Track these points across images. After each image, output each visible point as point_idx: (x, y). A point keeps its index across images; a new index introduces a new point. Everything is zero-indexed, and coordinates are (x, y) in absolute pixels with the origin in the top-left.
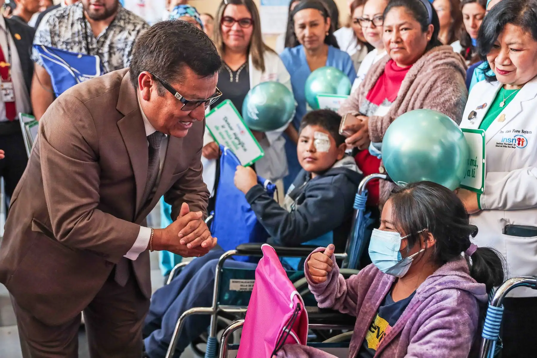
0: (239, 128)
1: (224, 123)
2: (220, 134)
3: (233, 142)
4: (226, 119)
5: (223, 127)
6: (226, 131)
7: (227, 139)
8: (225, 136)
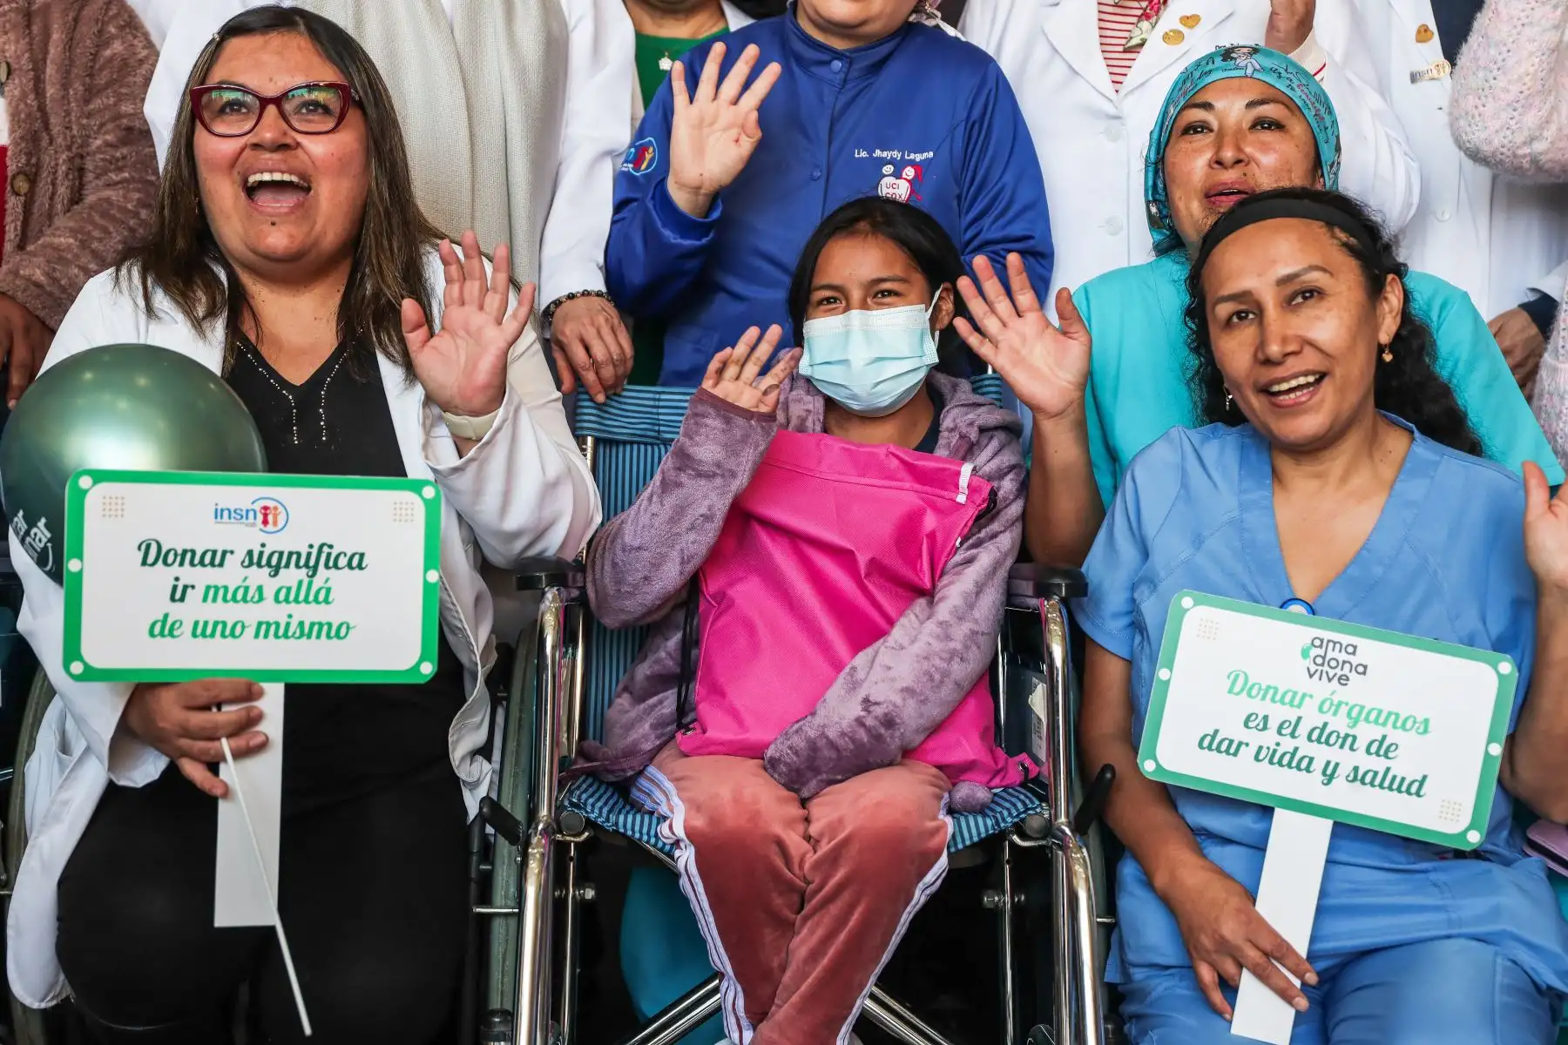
0: (239, 515)
1: (163, 576)
2: (201, 631)
3: (284, 597)
4: (153, 554)
5: (178, 594)
6: (213, 593)
7: (251, 614)
8: (229, 613)
